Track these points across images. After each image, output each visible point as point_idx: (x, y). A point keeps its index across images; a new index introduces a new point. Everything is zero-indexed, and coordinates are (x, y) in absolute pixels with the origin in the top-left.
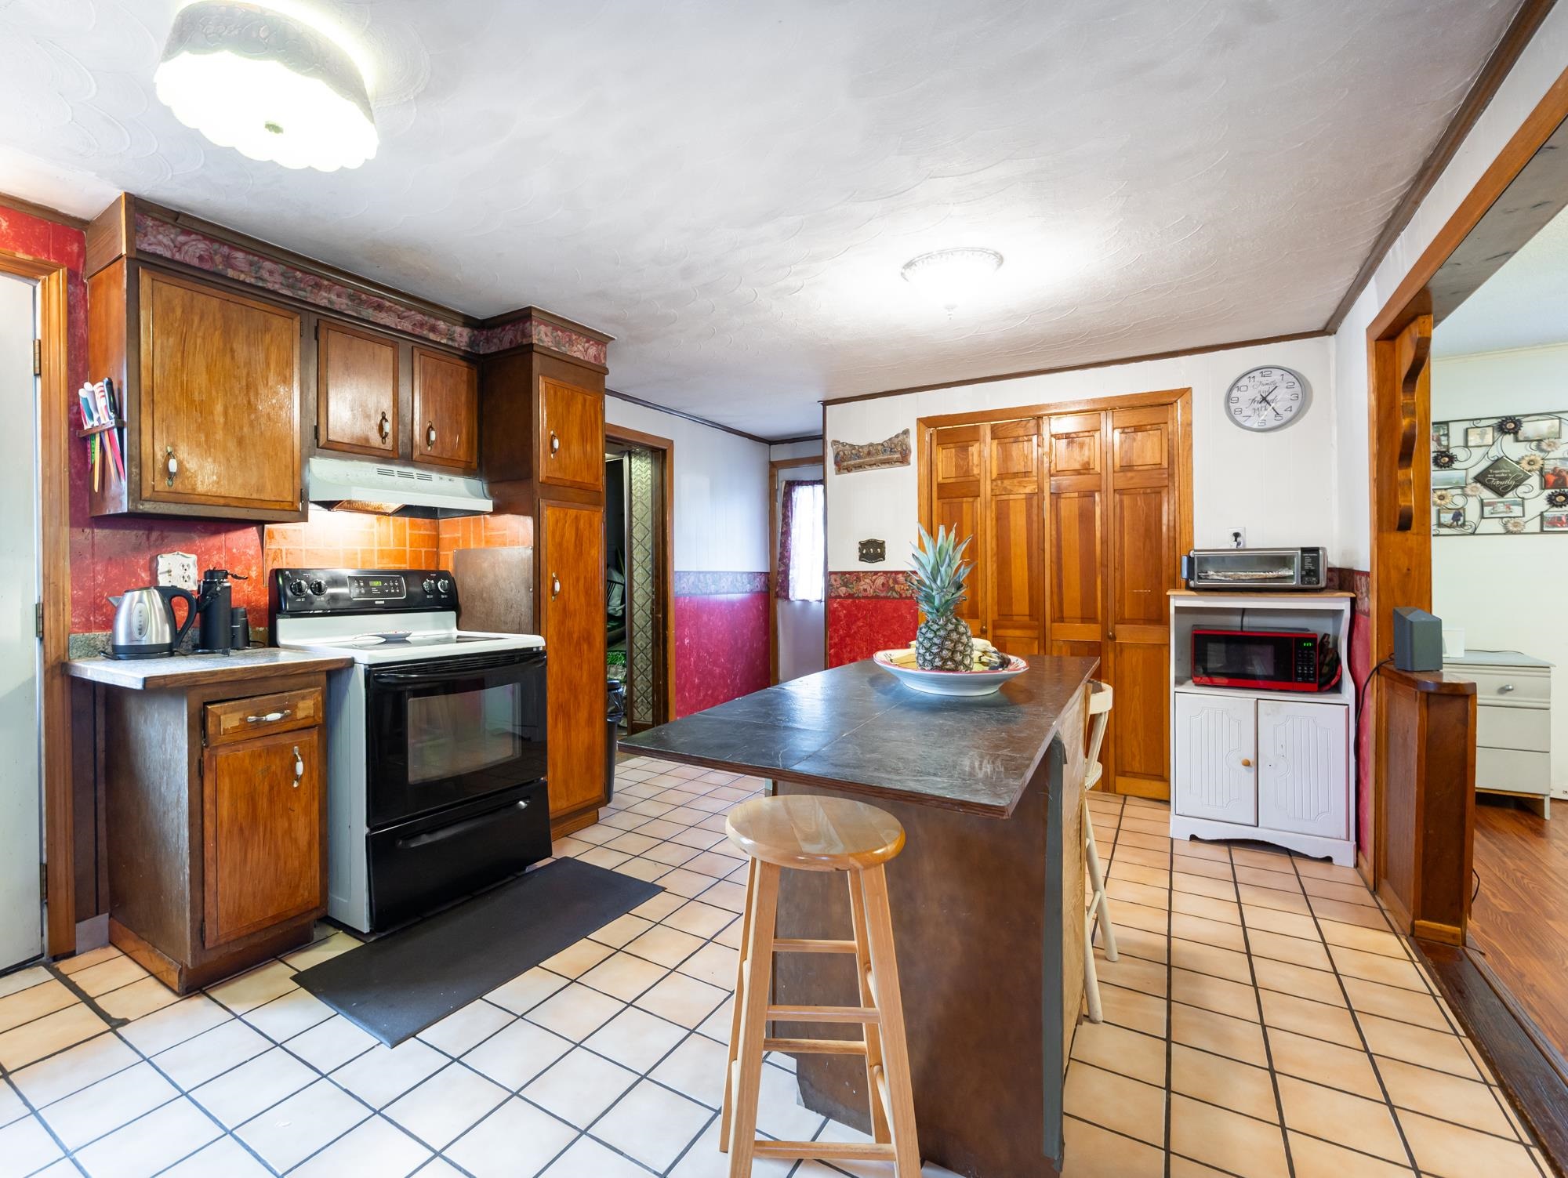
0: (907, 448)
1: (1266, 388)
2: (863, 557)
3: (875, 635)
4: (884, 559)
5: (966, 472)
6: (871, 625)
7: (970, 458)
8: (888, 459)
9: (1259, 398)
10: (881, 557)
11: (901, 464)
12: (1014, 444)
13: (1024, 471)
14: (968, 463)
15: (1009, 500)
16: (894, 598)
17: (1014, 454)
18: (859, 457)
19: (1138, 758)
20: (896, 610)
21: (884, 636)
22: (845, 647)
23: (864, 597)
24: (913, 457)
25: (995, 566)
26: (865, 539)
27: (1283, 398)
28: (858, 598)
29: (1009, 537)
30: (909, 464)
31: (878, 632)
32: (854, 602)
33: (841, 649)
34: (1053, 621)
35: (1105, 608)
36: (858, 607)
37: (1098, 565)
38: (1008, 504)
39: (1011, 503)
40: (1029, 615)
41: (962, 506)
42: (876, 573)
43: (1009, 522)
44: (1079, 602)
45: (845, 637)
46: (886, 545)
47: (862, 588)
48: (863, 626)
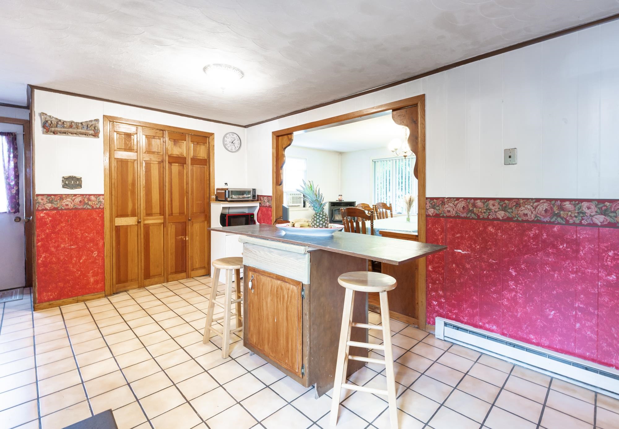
0: (98, 129)
1: (233, 139)
2: (65, 186)
3: (75, 230)
4: (81, 187)
5: (129, 147)
6: (71, 225)
7: (132, 141)
8: (85, 132)
9: (231, 142)
10: (80, 186)
11: (94, 137)
12: (153, 139)
13: (157, 151)
14: (131, 143)
15: (151, 163)
16: (88, 209)
17: (153, 143)
18: (64, 127)
19: (198, 262)
20: (89, 215)
21: (81, 230)
22: (51, 240)
23: (65, 209)
24: (101, 135)
25: (144, 192)
26: (67, 175)
27: (237, 142)
28: (62, 209)
29: (151, 179)
30: (98, 137)
31: (77, 229)
32: (58, 212)
33: (47, 242)
34: (169, 215)
35: (187, 209)
36: (61, 215)
37: (185, 192)
38: (150, 165)
39: (152, 165)
40: (160, 214)
41: (128, 164)
42: (75, 195)
43: (151, 173)
44: (178, 207)
45: (51, 234)
46: (82, 179)
47: (64, 204)
48: (65, 226)
